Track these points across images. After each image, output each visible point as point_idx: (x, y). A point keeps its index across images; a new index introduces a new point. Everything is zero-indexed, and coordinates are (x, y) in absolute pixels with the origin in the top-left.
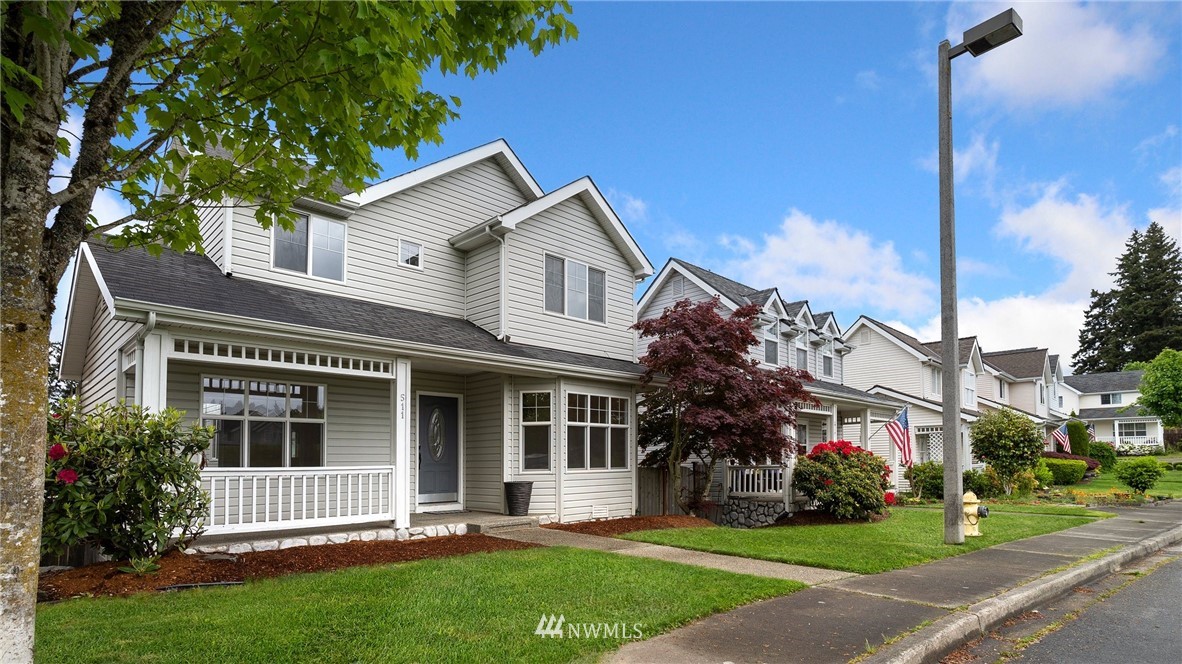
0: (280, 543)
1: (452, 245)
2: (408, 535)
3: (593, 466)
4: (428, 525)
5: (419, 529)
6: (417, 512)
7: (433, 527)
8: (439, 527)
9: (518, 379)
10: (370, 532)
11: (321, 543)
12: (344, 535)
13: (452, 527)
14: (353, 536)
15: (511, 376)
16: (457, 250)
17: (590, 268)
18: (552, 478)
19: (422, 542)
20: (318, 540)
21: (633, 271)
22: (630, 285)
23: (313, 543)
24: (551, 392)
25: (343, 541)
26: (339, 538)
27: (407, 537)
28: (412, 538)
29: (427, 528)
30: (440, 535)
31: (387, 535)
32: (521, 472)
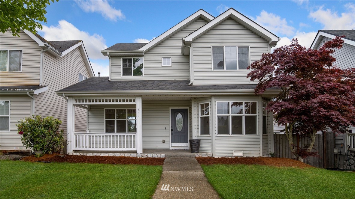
0: (100, 154)
1: (183, 54)
2: (141, 156)
3: (233, 133)
4: (149, 153)
5: (146, 154)
6: (170, 149)
7: (151, 154)
8: (153, 154)
9: (198, 99)
10: (128, 154)
11: (112, 156)
12: (119, 154)
13: (159, 155)
14: (122, 155)
15: (195, 98)
16: (185, 55)
17: (239, 47)
18: (210, 138)
19: (146, 159)
20: (111, 155)
21: (268, 42)
22: (266, 49)
23: (109, 155)
24: (209, 102)
25: (119, 156)
26: (118, 155)
27: (141, 157)
28: (143, 157)
29: (149, 154)
30: (154, 157)
31: (133, 155)
32: (200, 136)
